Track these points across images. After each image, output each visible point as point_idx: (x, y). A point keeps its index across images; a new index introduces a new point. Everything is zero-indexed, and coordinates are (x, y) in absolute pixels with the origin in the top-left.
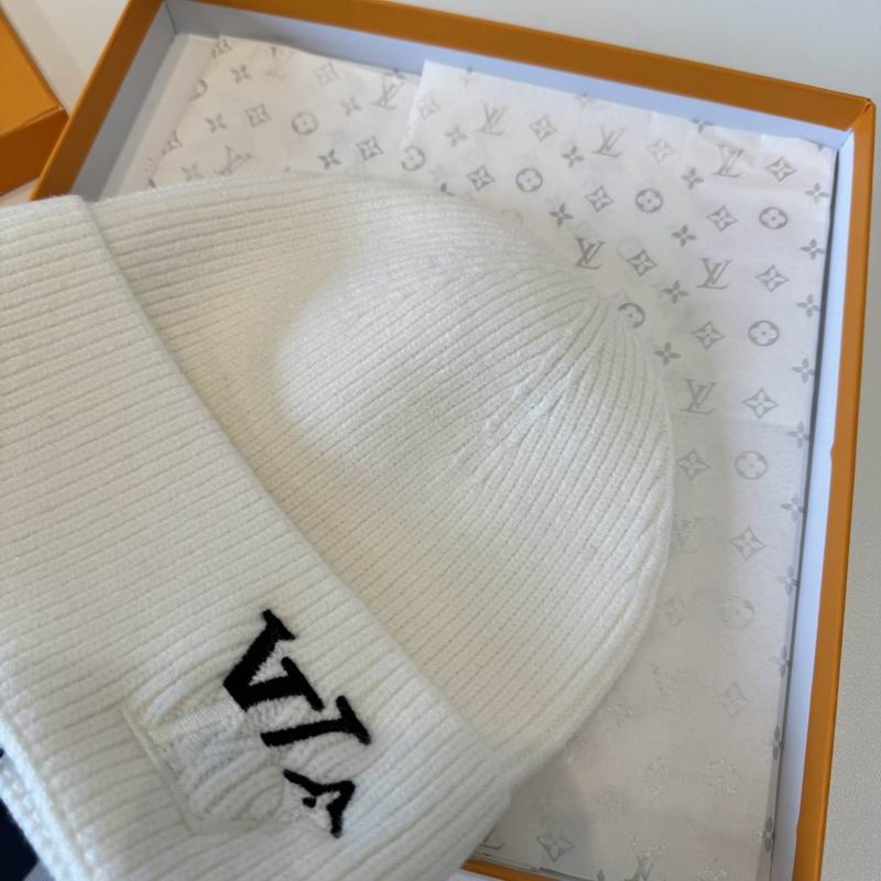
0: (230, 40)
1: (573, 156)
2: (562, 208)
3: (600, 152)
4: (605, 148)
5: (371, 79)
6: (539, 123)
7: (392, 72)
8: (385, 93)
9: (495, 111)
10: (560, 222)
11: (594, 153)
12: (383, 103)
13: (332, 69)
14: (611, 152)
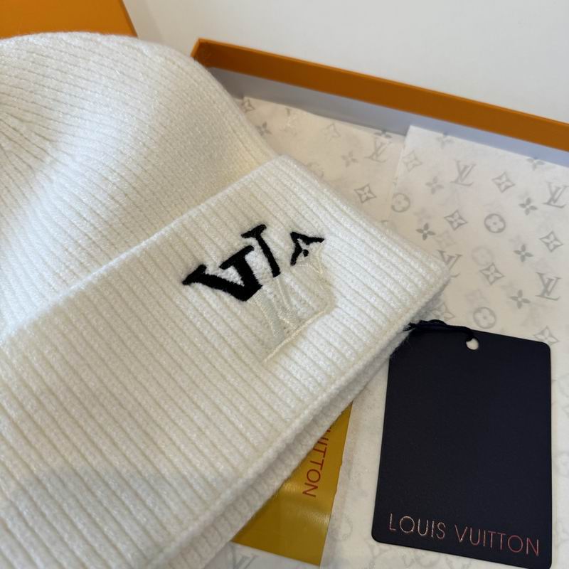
0: (253, 101)
1: (528, 206)
2: (524, 248)
3: (548, 203)
4: (552, 201)
5: (365, 136)
6: (500, 178)
7: (380, 132)
8: (377, 149)
9: (466, 168)
10: (523, 259)
11: (545, 204)
12: (374, 157)
13: (335, 130)
14: (556, 204)
